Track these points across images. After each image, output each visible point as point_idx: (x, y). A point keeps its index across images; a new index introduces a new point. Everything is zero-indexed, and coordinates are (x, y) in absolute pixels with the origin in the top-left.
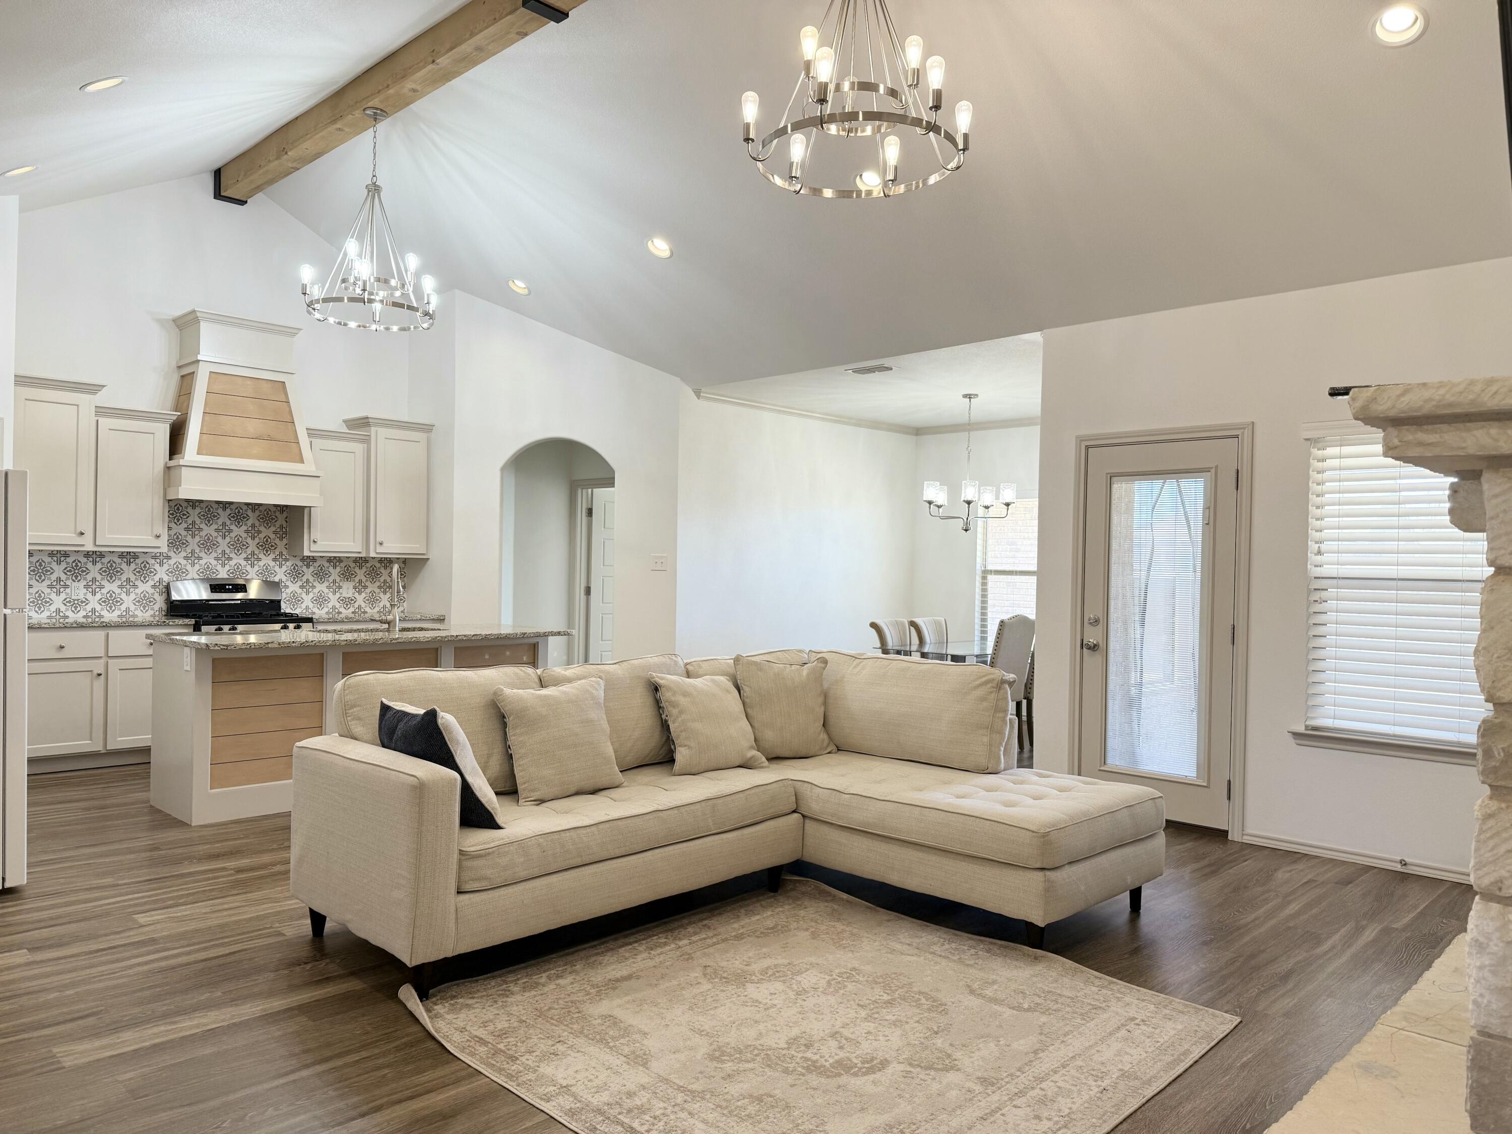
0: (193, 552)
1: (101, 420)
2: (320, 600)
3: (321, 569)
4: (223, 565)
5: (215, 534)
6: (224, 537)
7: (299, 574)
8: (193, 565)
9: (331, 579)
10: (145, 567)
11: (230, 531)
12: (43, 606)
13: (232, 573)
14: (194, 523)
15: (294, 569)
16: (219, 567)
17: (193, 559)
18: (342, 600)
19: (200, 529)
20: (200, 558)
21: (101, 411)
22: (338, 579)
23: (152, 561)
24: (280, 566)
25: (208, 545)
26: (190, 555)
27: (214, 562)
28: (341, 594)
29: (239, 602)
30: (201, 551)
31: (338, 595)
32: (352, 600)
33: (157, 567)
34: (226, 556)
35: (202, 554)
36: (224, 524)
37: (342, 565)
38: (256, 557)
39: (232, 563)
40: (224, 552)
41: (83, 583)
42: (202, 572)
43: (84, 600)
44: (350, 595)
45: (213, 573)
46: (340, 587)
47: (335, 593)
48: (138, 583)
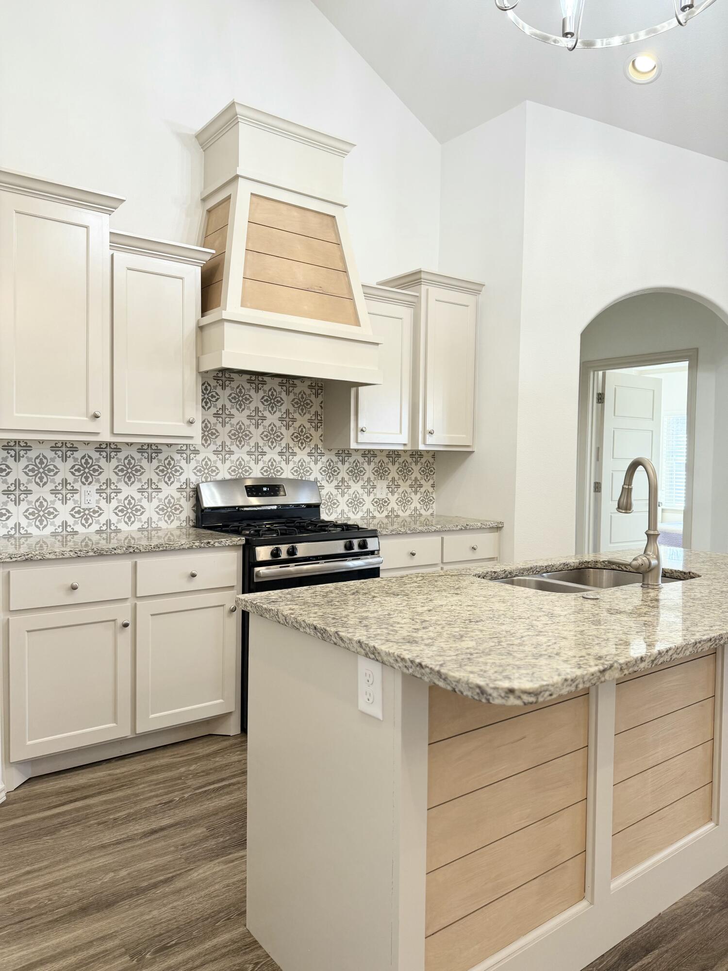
0: (223, 445)
1: (118, 255)
2: (355, 503)
3: (356, 466)
4: (257, 461)
5: (247, 422)
6: (257, 426)
7: (335, 471)
8: (224, 461)
9: (365, 478)
10: (169, 464)
11: (264, 418)
12: (46, 518)
13: (266, 471)
14: (224, 408)
15: (330, 465)
16: (252, 464)
17: (223, 453)
18: (376, 502)
19: (231, 416)
20: (231, 453)
21: (119, 241)
22: (372, 477)
23: (177, 457)
24: (316, 462)
25: (240, 436)
26: (220, 449)
27: (247, 458)
28: (375, 495)
29: (275, 507)
30: (232, 444)
31: (372, 496)
32: (385, 502)
33: (183, 463)
34: (260, 450)
35: (234, 448)
36: (257, 410)
37: (377, 460)
38: (290, 451)
39: (266, 458)
40: (257, 445)
41: (95, 486)
42: (234, 471)
43: (97, 509)
44: (384, 496)
45: (246, 471)
46: (374, 487)
47: (369, 493)
48: (162, 485)
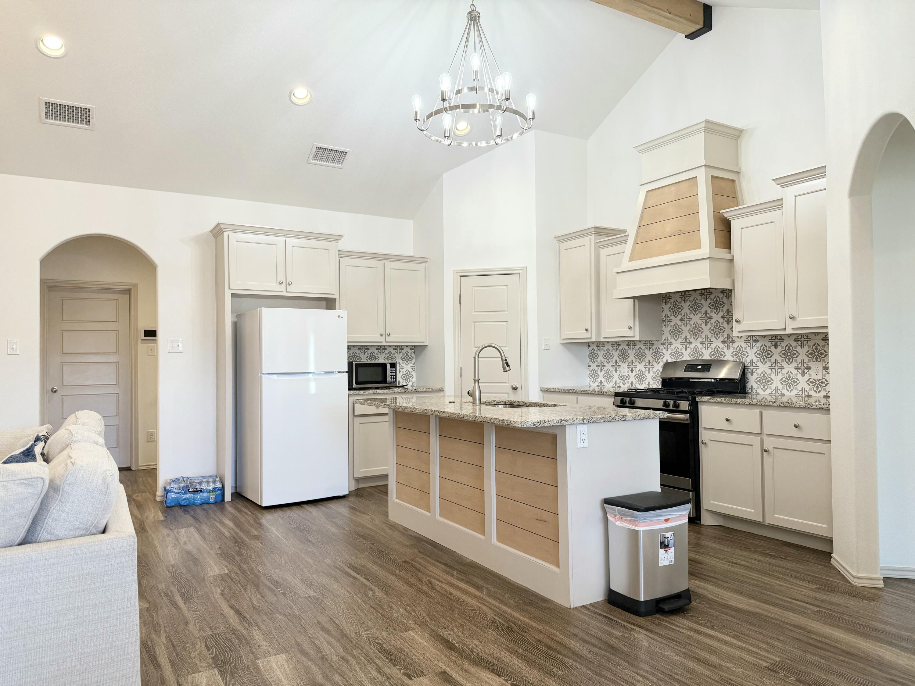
0: (686, 338)
2: (789, 382)
3: (789, 349)
4: (707, 348)
5: (700, 322)
6: (706, 324)
7: (768, 354)
8: (686, 349)
9: (799, 360)
10: (658, 351)
11: (711, 318)
13: (713, 355)
14: (686, 314)
15: (764, 349)
16: (704, 350)
17: (686, 344)
18: (812, 382)
19: (690, 319)
20: (690, 343)
22: (806, 359)
23: (661, 347)
24: (752, 347)
25: (696, 332)
26: (684, 341)
27: (700, 346)
28: (810, 375)
30: (691, 337)
31: (807, 377)
32: (823, 382)
33: (664, 351)
34: (709, 340)
35: (692, 340)
36: (706, 313)
37: (811, 343)
38: (731, 339)
39: (713, 346)
40: (707, 337)
41: (627, 364)
42: (692, 355)
43: (628, 376)
44: (820, 377)
45: (700, 355)
46: (809, 368)
47: (803, 374)
48: (654, 364)
